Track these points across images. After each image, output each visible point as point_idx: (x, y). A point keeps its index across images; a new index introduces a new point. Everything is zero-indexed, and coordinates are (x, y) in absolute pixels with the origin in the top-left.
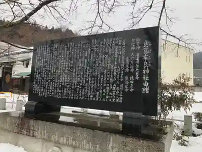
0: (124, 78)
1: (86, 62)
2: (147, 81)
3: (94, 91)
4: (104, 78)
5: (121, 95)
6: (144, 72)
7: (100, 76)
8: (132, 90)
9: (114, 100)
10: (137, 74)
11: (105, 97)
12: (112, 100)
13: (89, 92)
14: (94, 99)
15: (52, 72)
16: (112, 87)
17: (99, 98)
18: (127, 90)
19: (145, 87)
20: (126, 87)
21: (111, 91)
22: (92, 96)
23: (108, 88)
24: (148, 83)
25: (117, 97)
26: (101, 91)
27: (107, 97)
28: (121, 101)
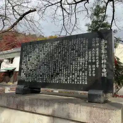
0: (88, 67)
1: (59, 56)
2: (105, 68)
3: (65, 77)
4: (73, 67)
5: (86, 78)
6: (103, 62)
7: (70, 66)
8: (94, 75)
9: (81, 83)
10: (97, 63)
11: (74, 81)
13: (62, 77)
14: (66, 82)
15: (35, 64)
16: (79, 73)
17: (70, 82)
18: (90, 75)
19: (104, 72)
20: (90, 73)
21: (78, 76)
22: (64, 80)
23: (76, 74)
24: (106, 70)
25: (83, 80)
26: (71, 77)
27: (76, 80)
28: (86, 83)
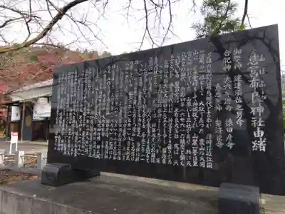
0: (213, 123)
1: (140, 97)
2: (262, 129)
3: (156, 148)
4: (174, 123)
5: (209, 154)
6: (253, 111)
7: (167, 120)
8: (230, 145)
9: (195, 164)
10: (239, 114)
11: (178, 157)
12: (192, 164)
13: (148, 147)
14: (158, 161)
15: (84, 114)
16: (191, 139)
17: (167, 160)
18: (220, 145)
19: (258, 139)
20: (219, 139)
21: (189, 147)
22: (153, 156)
23: (183, 142)
24: (262, 133)
25: (201, 158)
26: (170, 147)
27: (183, 157)
28: (210, 166)
